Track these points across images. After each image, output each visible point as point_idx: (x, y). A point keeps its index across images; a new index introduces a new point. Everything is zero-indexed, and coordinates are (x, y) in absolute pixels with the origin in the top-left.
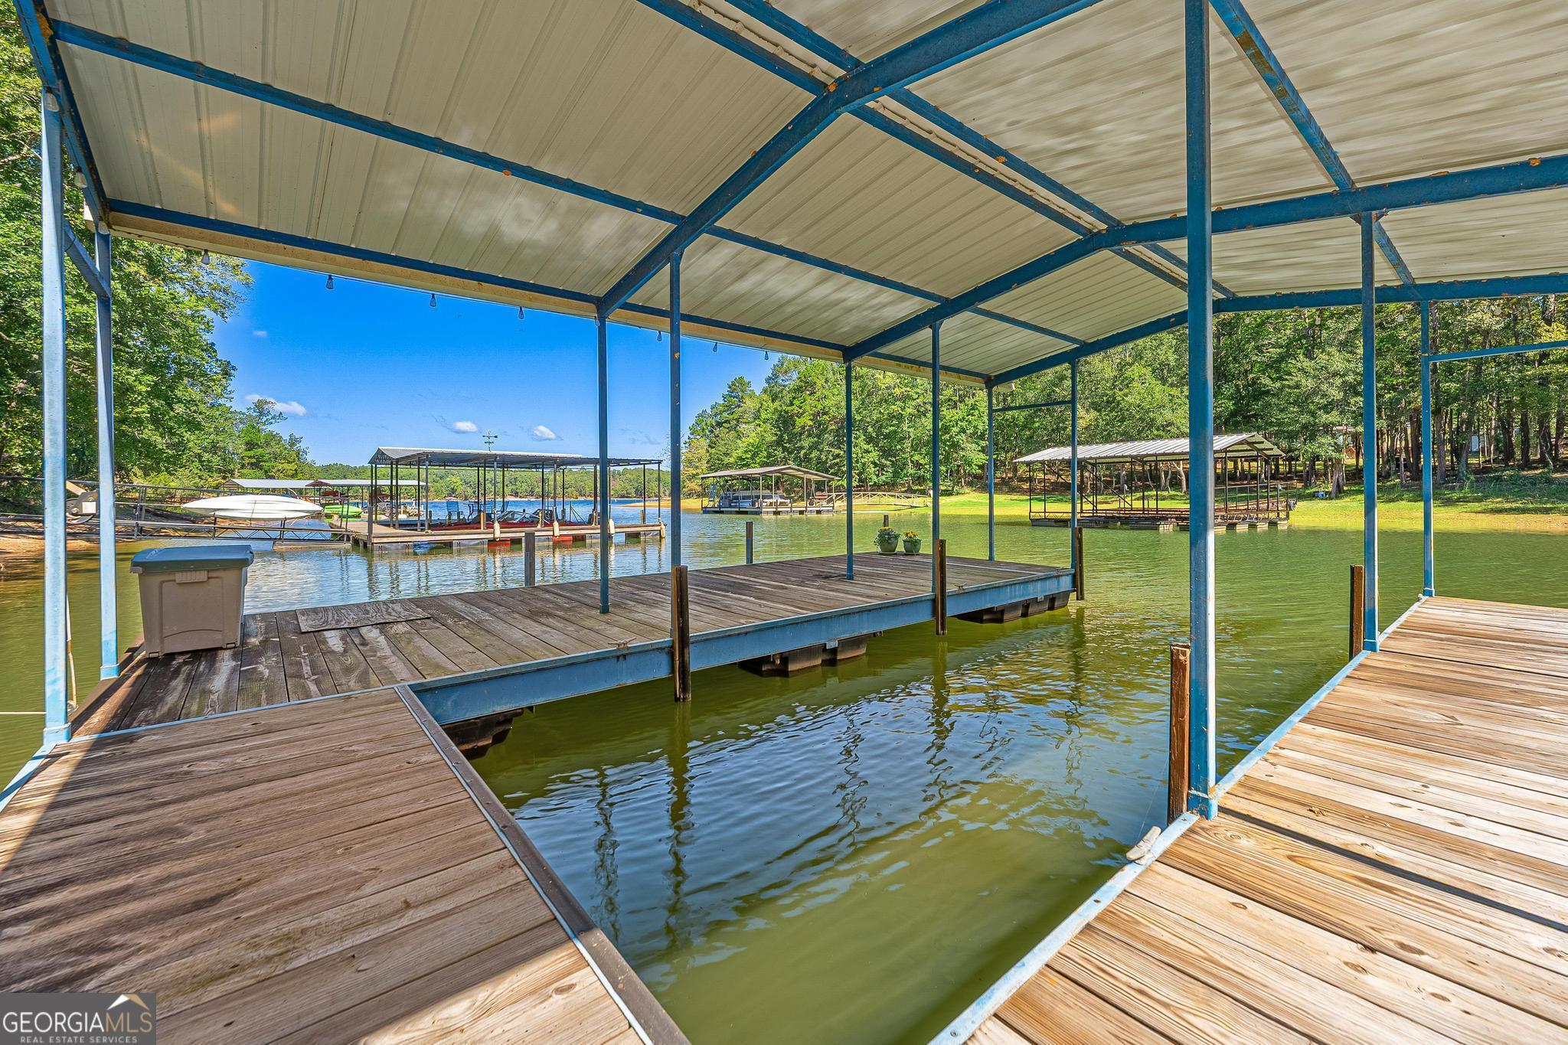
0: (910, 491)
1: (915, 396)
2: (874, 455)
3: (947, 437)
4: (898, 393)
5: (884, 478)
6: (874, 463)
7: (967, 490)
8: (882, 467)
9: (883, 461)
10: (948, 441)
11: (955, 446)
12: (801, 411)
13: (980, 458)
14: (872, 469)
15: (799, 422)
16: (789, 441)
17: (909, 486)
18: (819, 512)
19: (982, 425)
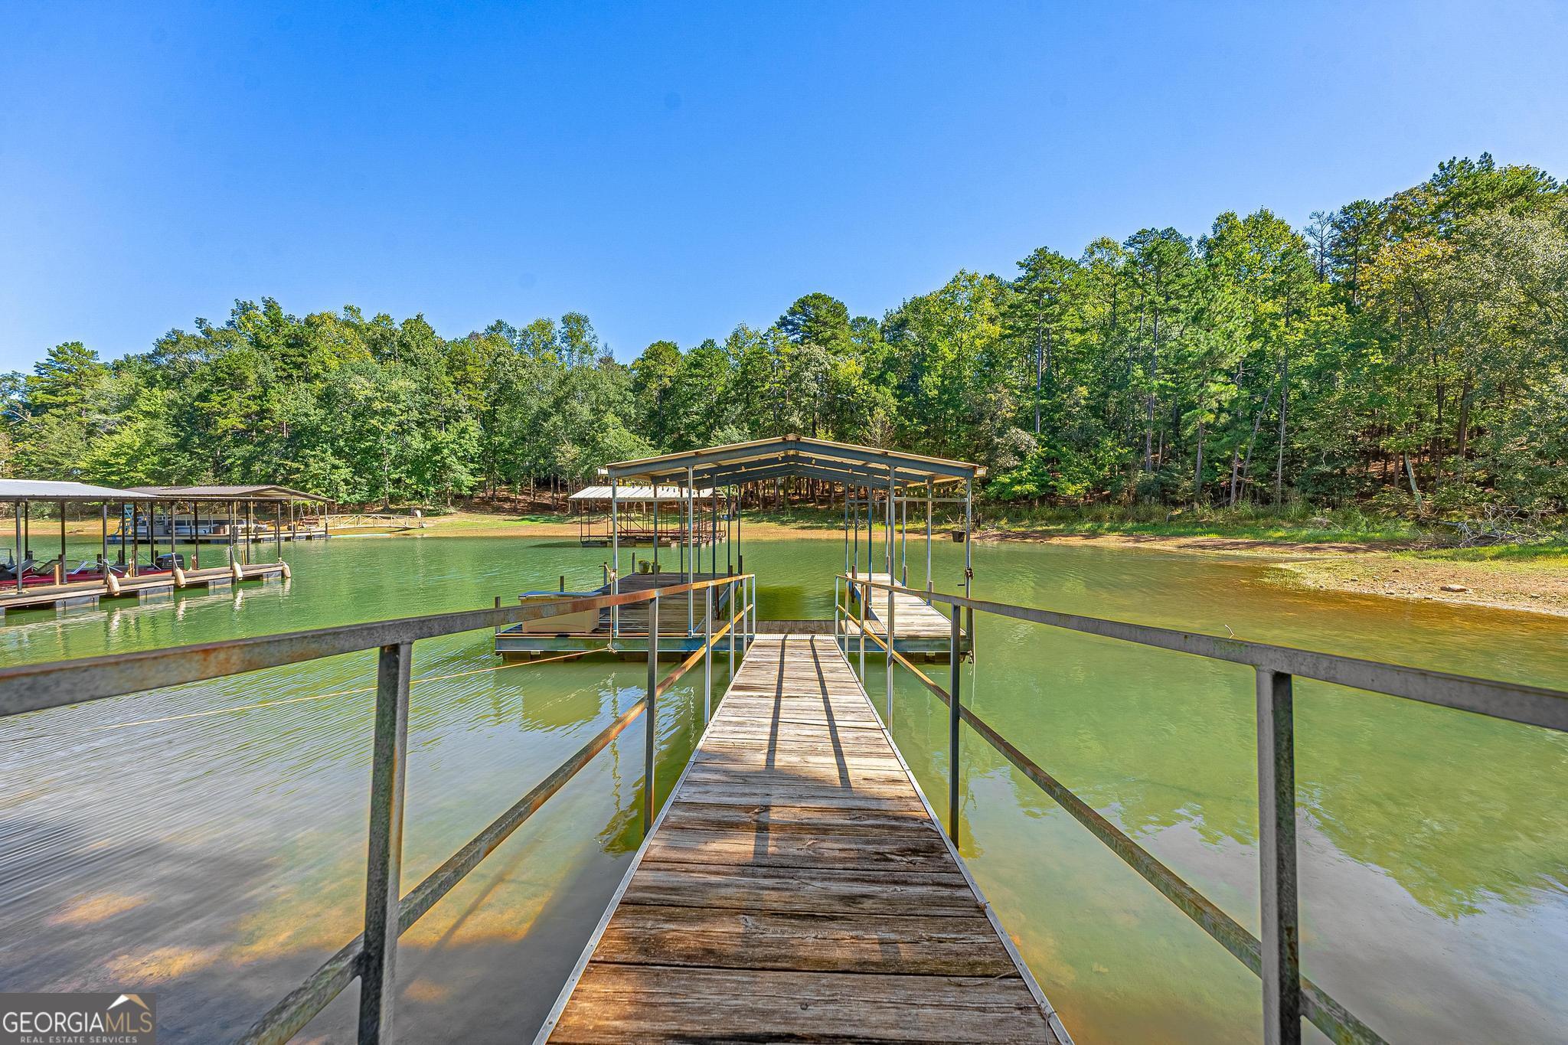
0: (386, 510)
1: (398, 412)
2: (345, 472)
3: (438, 458)
4: (379, 407)
5: (357, 496)
6: (345, 481)
7: (452, 510)
8: (356, 486)
9: (356, 478)
10: (438, 462)
11: (445, 467)
12: (224, 410)
13: (468, 480)
14: (343, 487)
15: (223, 423)
16: (201, 445)
17: (386, 505)
18: (309, 538)
19: (474, 449)
